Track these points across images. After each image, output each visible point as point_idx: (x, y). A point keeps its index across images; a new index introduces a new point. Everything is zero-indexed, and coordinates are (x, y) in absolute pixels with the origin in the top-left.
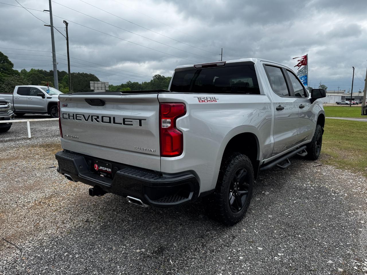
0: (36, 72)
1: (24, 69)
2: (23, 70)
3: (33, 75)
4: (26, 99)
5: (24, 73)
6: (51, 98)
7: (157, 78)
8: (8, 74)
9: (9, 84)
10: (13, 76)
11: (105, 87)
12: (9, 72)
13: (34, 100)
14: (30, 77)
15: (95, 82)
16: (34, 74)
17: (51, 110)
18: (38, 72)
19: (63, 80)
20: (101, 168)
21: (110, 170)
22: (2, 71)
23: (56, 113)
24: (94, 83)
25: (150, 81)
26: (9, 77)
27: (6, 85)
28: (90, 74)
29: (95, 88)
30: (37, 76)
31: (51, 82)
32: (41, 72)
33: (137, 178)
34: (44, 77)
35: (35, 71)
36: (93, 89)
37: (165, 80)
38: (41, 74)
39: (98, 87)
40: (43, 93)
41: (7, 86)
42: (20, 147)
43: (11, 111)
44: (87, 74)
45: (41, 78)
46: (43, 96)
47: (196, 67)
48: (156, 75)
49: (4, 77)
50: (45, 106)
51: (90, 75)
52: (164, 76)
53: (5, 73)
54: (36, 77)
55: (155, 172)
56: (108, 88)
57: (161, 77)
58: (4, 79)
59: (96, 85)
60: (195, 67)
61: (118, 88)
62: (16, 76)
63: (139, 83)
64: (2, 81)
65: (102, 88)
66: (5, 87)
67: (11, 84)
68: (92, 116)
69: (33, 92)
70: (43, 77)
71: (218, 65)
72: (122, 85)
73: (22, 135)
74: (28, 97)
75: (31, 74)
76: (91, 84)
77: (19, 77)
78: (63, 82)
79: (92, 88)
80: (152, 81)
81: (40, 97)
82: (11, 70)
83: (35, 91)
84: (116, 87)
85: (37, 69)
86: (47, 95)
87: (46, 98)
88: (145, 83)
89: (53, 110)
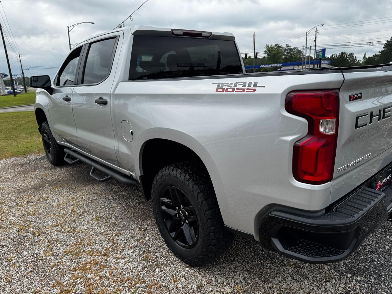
71: (203, 34)
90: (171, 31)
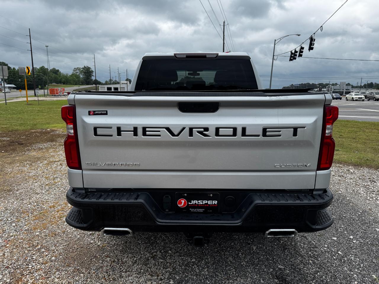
20: (194, 202)
21: (216, 202)
33: (272, 204)
47: (177, 56)
55: (288, 191)
60: (175, 56)
68: (191, 130)
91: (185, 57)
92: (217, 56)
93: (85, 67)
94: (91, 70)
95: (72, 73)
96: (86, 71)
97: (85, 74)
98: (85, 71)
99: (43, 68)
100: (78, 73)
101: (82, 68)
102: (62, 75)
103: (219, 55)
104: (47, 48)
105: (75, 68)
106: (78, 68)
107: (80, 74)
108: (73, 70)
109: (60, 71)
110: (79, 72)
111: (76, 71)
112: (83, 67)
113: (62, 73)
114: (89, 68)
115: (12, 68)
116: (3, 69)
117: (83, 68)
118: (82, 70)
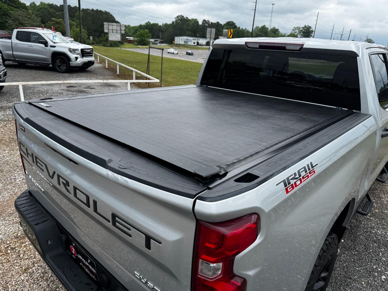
0: (46, 7)
1: (34, 2)
2: (32, 3)
3: (43, 10)
4: (26, 46)
5: (33, 7)
6: (54, 47)
7: (179, 19)
8: (15, 8)
9: (16, 19)
10: (20, 11)
11: (121, 30)
12: (16, 4)
13: (35, 48)
14: (39, 11)
15: (109, 23)
16: (44, 8)
17: (56, 62)
18: (48, 6)
19: (75, 17)
20: (80, 257)
21: (95, 271)
22: (8, 4)
23: (61, 66)
24: (109, 25)
25: (171, 23)
26: (16, 11)
27: (12, 20)
28: (105, 11)
29: (109, 30)
30: (47, 10)
31: (61, 20)
32: (51, 6)
34: (55, 13)
35: (45, 4)
36: (107, 32)
37: (189, 22)
38: (51, 9)
39: (113, 30)
40: (45, 40)
41: (15, 22)
42: (8, 120)
43: (3, 67)
44: (101, 11)
45: (52, 13)
46: (46, 44)
47: (249, 45)
48: (179, 16)
49: (11, 11)
50: (48, 57)
51: (105, 13)
52: (187, 18)
53: (11, 6)
54: (46, 12)
56: (124, 31)
57: (184, 18)
58: (11, 14)
59: (110, 27)
60: (246, 45)
61: (135, 29)
62: (23, 11)
63: (159, 25)
64: (8, 16)
65: (118, 31)
66: (11, 23)
67: (18, 20)
68: (58, 176)
69: (33, 38)
70: (53, 12)
72: (141, 25)
73: (15, 99)
74: (29, 45)
75: (41, 8)
76: (105, 26)
77: (26, 12)
78: (76, 19)
79: (106, 30)
80: (173, 22)
81: (43, 45)
82: (18, 2)
83: (36, 37)
84: (134, 27)
85: (48, 3)
86: (50, 43)
87: (49, 46)
88: (166, 24)
89: (57, 61)
90: (244, 44)
91: (258, 47)
92: (301, 48)
93: (305, 26)
94: (311, 30)
95: (290, 33)
96: (306, 31)
97: (304, 34)
98: (304, 31)
99: (264, 28)
100: (297, 33)
101: (301, 28)
102: (280, 34)
103: (304, 47)
104: (273, 6)
105: (295, 28)
106: (297, 27)
107: (298, 34)
108: (292, 30)
109: (279, 30)
110: (297, 31)
111: (295, 31)
112: (304, 26)
113: (281, 33)
114: (310, 27)
115: (238, 27)
116: (212, 31)
117: (303, 28)
118: (302, 30)
